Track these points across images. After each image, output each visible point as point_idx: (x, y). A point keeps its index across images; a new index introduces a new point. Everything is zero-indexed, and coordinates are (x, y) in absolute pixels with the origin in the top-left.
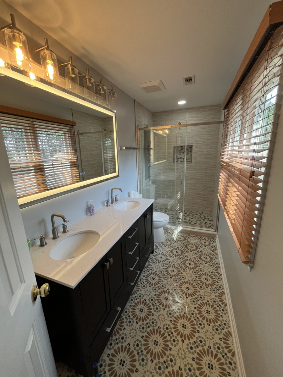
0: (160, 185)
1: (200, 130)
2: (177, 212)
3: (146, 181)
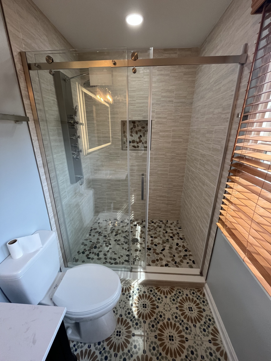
0: (103, 185)
2: (131, 225)
3: (72, 186)
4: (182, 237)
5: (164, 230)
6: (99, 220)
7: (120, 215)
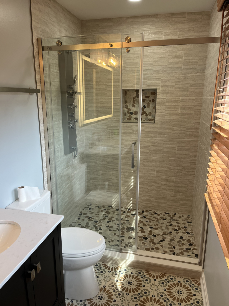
0: (98, 162)
1: (171, 60)
2: (128, 214)
3: (65, 157)
4: (189, 231)
5: (168, 222)
6: (90, 205)
7: (115, 201)
